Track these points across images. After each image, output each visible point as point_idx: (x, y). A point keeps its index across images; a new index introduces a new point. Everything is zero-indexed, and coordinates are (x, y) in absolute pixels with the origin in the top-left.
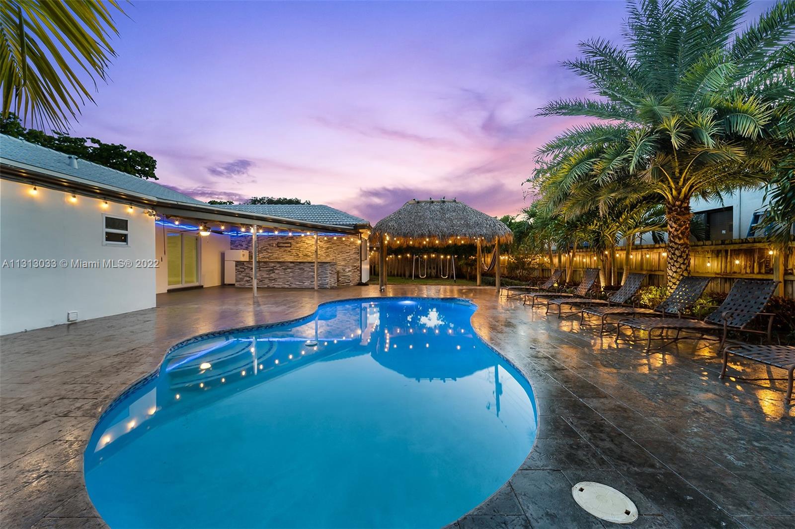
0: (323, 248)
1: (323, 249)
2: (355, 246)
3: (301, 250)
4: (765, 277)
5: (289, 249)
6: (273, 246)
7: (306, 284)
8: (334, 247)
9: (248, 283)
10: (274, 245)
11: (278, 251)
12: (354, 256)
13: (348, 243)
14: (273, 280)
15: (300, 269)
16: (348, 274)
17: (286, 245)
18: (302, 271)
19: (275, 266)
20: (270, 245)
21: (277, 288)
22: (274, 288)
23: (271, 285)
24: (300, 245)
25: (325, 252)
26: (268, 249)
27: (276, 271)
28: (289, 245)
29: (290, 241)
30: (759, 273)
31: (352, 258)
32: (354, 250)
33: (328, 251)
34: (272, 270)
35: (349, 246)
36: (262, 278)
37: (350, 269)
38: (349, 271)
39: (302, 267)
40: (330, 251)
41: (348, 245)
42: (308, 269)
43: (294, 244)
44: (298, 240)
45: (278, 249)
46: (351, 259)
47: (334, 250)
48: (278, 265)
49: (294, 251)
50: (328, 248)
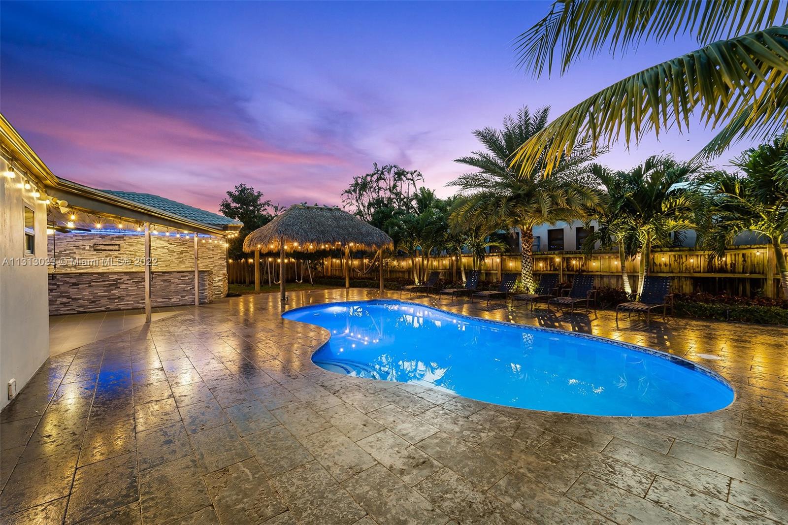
0: (174, 252)
1: (175, 254)
2: (221, 250)
3: (138, 254)
4: (554, 272)
5: (116, 253)
6: (84, 249)
7: (173, 300)
8: (190, 251)
9: (65, 306)
10: (87, 248)
11: (94, 257)
12: (220, 262)
13: (211, 247)
14: (116, 299)
15: (164, 281)
16: (218, 284)
17: (111, 248)
18: (168, 284)
19: (120, 279)
20: (78, 247)
21: (124, 310)
22: (119, 310)
23: (112, 306)
24: (135, 248)
25: (177, 257)
26: (75, 253)
27: (123, 286)
28: (116, 248)
29: (118, 242)
30: (550, 270)
31: (216, 264)
32: (219, 254)
33: (181, 256)
34: (116, 284)
35: (213, 250)
36: (94, 297)
37: (220, 278)
38: (220, 280)
39: (166, 278)
40: (185, 256)
41: (212, 248)
42: (176, 280)
43: (125, 246)
44: (131, 241)
45: (95, 253)
46: (215, 266)
47: (191, 254)
48: (125, 278)
49: (125, 256)
50: (182, 253)
